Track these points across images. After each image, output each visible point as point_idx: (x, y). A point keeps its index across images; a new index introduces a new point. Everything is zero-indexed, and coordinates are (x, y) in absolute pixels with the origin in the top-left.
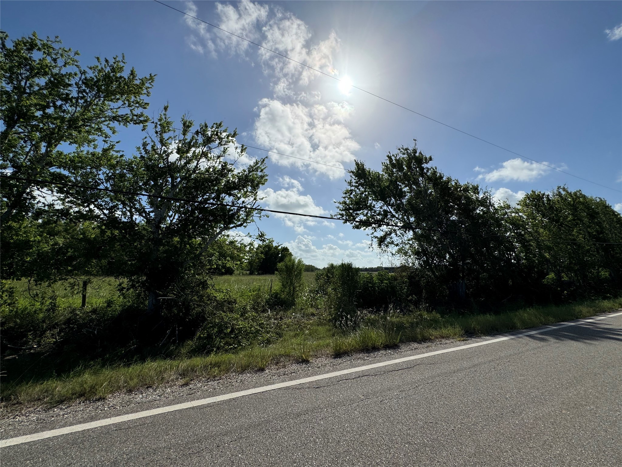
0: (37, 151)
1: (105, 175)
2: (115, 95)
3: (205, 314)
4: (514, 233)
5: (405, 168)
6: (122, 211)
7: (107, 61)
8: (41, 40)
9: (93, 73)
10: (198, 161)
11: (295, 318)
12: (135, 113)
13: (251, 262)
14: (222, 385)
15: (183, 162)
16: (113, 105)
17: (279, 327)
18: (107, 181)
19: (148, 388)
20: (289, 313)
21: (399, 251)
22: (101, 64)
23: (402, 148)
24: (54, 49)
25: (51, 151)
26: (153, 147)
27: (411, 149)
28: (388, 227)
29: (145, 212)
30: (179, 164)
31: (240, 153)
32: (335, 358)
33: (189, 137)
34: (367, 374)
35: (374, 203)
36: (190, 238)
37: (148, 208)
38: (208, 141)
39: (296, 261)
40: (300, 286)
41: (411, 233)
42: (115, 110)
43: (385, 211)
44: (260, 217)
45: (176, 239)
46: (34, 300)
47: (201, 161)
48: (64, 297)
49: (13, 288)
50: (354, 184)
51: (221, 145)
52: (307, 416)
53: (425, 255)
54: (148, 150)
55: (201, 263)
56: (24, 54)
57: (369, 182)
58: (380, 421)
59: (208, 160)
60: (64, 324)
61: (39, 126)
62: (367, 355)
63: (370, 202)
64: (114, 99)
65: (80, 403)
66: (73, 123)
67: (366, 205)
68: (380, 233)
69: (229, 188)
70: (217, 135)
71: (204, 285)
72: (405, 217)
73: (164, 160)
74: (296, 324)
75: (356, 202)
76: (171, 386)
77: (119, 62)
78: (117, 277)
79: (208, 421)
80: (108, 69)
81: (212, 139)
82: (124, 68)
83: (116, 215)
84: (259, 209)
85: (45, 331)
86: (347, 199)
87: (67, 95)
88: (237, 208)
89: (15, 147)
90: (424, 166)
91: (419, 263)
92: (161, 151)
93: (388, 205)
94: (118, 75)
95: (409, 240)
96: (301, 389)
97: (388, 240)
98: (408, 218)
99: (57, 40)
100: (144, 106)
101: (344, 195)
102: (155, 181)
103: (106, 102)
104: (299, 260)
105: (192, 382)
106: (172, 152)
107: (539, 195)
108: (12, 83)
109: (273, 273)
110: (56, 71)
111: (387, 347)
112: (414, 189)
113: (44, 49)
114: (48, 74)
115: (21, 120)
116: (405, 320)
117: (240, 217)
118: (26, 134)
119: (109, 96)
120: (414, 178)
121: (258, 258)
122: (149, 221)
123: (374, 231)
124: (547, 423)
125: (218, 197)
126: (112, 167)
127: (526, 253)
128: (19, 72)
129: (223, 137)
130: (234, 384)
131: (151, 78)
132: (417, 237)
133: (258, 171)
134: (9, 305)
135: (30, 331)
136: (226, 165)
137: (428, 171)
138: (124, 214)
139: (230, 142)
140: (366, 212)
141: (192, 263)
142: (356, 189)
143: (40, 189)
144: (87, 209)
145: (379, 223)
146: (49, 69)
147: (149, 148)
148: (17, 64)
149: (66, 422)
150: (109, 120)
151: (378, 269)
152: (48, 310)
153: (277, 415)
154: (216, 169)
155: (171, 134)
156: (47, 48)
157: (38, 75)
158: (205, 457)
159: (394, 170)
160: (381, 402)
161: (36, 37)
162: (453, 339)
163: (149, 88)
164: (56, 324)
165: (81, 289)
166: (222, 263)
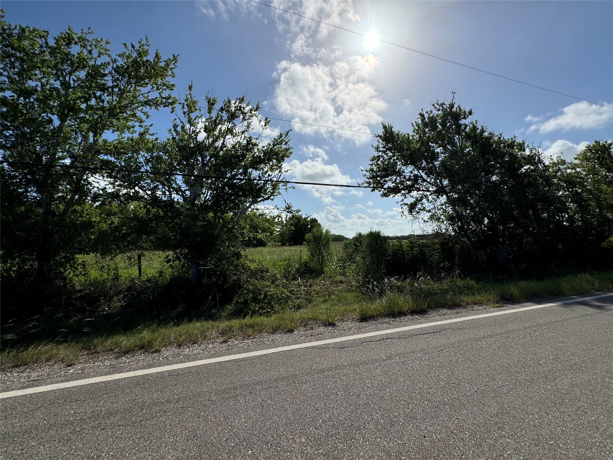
0: (86, 141)
1: (144, 158)
2: (144, 80)
3: (241, 281)
4: (569, 191)
5: (440, 126)
6: (162, 191)
7: (133, 46)
8: (76, 34)
9: (123, 59)
10: (224, 138)
11: (324, 285)
12: (163, 95)
13: (282, 233)
14: (256, 343)
15: (211, 140)
16: (144, 90)
17: (308, 293)
18: (147, 164)
19: (193, 343)
20: (317, 281)
21: (432, 218)
22: (128, 50)
23: (437, 104)
24: (88, 41)
25: (97, 140)
26: (183, 127)
27: (447, 103)
28: (419, 193)
29: (181, 191)
30: (207, 143)
31: (264, 126)
32: (361, 322)
33: (214, 114)
34: (391, 337)
35: (403, 168)
36: (223, 212)
37: (184, 187)
38: (232, 117)
39: (324, 231)
40: (328, 255)
41: (445, 196)
42: (146, 95)
43: (415, 176)
44: (286, 189)
45: (211, 214)
46: (102, 271)
47: (227, 137)
48: (124, 269)
49: (85, 261)
50: (381, 149)
51: (245, 120)
52: (330, 372)
53: (460, 220)
54: (178, 131)
55: (234, 235)
56: (64, 50)
57: (397, 145)
58: (401, 379)
59: (234, 136)
60: (127, 291)
61: (86, 117)
62: (393, 319)
63: (398, 167)
64: (144, 84)
65: (141, 354)
66: (113, 112)
67: (394, 171)
68: (410, 200)
69: (256, 163)
70: (240, 110)
71: (238, 256)
72: (438, 181)
73: (193, 140)
74: (325, 291)
75: (383, 168)
76: (212, 343)
77: (143, 45)
78: (163, 250)
79: (242, 372)
80: (135, 55)
81: (236, 114)
82: (149, 51)
83: (158, 195)
84: (284, 182)
85: (113, 297)
86: (374, 165)
87: (104, 85)
88: (263, 182)
89: (70, 138)
90: (462, 122)
91: (453, 229)
92: (190, 131)
93: (419, 169)
94: (145, 59)
95: (442, 205)
96: (326, 348)
97: (419, 206)
98: (441, 182)
99: (90, 31)
100: (171, 87)
101: (371, 163)
102: (187, 160)
103: (138, 88)
104: (327, 230)
105: (230, 340)
106: (200, 131)
107: (605, 145)
108: (59, 80)
109: (301, 244)
110: (91, 63)
111: (413, 312)
112: (449, 149)
113: (80, 42)
114: (86, 67)
115: (71, 113)
116: (436, 286)
117: (268, 191)
118: (77, 126)
119: (139, 82)
120: (449, 137)
121: (289, 230)
122: (185, 199)
123: (403, 198)
124: (585, 391)
125: (245, 173)
126: (149, 150)
127: (582, 214)
128: (62, 68)
129: (246, 111)
130: (265, 342)
131: (175, 59)
132: (451, 201)
133: (282, 144)
134: (84, 275)
135: (102, 296)
136: (250, 140)
137: (465, 128)
138: (164, 193)
139: (253, 116)
140: (394, 178)
141: (227, 236)
142: (384, 154)
143: (94, 175)
144: (133, 191)
145: (410, 189)
146: (87, 62)
147: (179, 129)
148: (60, 61)
149: (131, 368)
150: (143, 106)
151: (410, 236)
152: (113, 280)
153: (303, 369)
154: (241, 144)
155: (197, 113)
156: (82, 40)
157: (78, 69)
158: (239, 401)
159: (427, 130)
160: (403, 362)
161: (71, 32)
162: (486, 305)
163: (173, 68)
164: (120, 291)
165: (137, 261)
166: (253, 235)
